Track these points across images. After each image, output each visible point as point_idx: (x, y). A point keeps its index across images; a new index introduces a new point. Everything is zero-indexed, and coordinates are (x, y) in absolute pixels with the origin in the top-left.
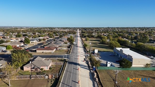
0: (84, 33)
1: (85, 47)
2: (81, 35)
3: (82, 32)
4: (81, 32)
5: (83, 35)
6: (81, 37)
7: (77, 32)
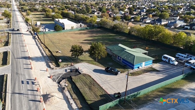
0: (24, 5)
1: (26, 21)
2: (19, 8)
3: (21, 5)
4: (18, 4)
5: (22, 8)
6: (19, 11)
7: (11, 4)
